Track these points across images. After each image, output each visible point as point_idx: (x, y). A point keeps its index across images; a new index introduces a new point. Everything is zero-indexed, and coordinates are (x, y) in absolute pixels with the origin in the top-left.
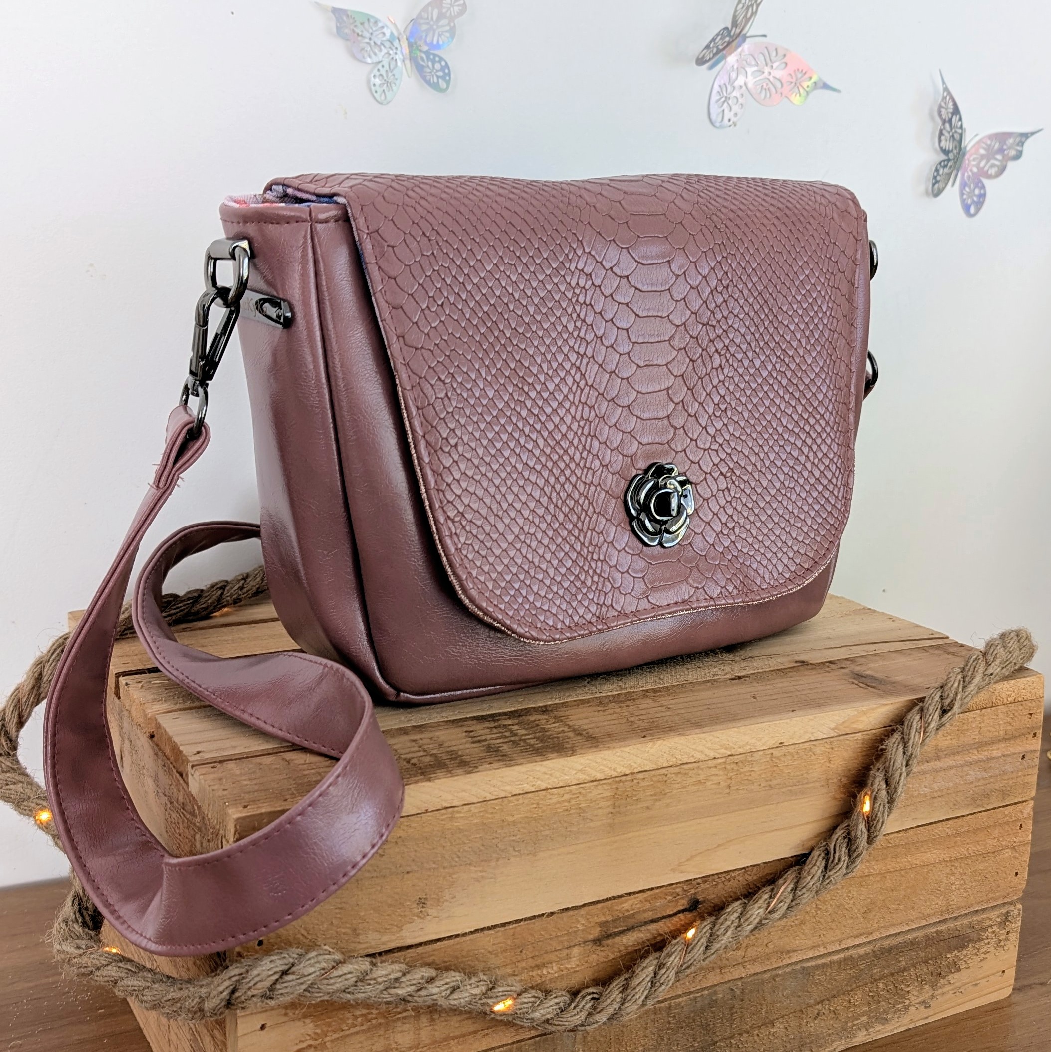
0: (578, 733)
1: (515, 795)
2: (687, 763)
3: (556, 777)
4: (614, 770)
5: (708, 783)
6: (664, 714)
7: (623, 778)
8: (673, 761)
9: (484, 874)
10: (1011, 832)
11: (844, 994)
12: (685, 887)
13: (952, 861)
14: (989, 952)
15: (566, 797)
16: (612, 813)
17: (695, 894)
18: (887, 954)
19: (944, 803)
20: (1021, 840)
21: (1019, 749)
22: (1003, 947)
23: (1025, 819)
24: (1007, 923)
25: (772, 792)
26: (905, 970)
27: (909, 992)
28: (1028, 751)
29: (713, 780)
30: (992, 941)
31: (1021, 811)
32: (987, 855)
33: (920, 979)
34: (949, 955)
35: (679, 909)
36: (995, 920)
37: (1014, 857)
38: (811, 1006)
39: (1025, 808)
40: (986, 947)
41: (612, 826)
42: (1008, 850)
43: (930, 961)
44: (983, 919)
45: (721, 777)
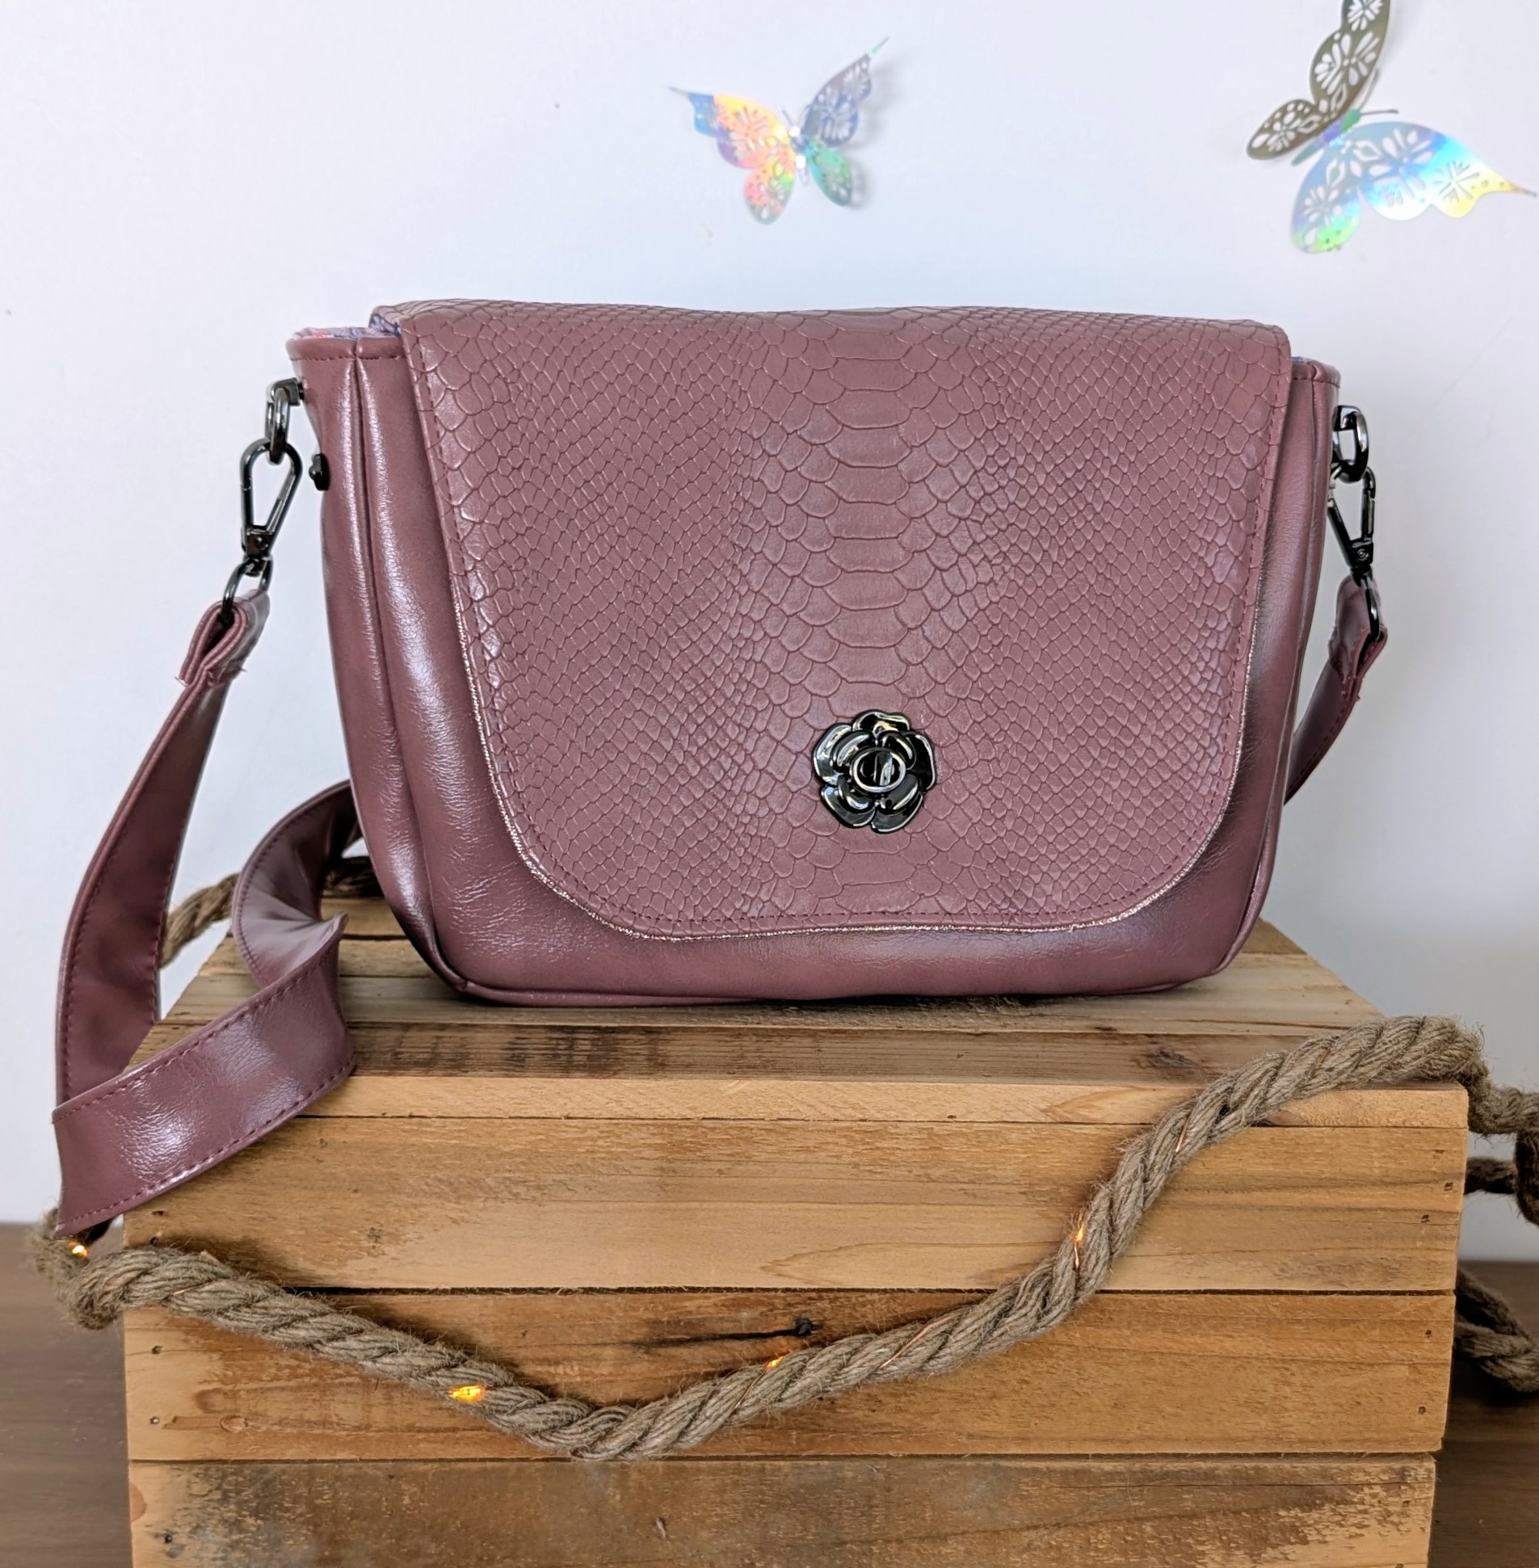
0: (653, 1058)
1: (516, 1117)
2: (788, 1119)
4: (670, 1109)
5: (822, 1154)
6: (800, 1055)
7: (681, 1123)
8: (765, 1112)
9: (465, 1215)
10: (1406, 1338)
11: (1076, 1526)
12: (789, 1299)
13: (1284, 1361)
14: (1367, 1526)
15: (589, 1133)
16: (662, 1169)
17: (805, 1311)
18: (1158, 1482)
19: (1260, 1264)
20: (1429, 1355)
21: (1414, 1204)
22: (1396, 1525)
23: (1438, 1322)
24: (1403, 1487)
25: (931, 1185)
26: (1194, 1516)
27: (1203, 1553)
28: (1434, 1211)
29: (832, 1151)
30: (1372, 1509)
31: (1427, 1308)
32: (1358, 1366)
33: (1224, 1538)
34: (1282, 1513)
35: (778, 1328)
36: (1377, 1476)
37: (1415, 1381)
38: (1014, 1530)
39: (1435, 1304)
40: (1359, 1516)
41: (662, 1186)
42: (1402, 1367)
43: (1244, 1514)
44: (1352, 1469)
45: (844, 1149)
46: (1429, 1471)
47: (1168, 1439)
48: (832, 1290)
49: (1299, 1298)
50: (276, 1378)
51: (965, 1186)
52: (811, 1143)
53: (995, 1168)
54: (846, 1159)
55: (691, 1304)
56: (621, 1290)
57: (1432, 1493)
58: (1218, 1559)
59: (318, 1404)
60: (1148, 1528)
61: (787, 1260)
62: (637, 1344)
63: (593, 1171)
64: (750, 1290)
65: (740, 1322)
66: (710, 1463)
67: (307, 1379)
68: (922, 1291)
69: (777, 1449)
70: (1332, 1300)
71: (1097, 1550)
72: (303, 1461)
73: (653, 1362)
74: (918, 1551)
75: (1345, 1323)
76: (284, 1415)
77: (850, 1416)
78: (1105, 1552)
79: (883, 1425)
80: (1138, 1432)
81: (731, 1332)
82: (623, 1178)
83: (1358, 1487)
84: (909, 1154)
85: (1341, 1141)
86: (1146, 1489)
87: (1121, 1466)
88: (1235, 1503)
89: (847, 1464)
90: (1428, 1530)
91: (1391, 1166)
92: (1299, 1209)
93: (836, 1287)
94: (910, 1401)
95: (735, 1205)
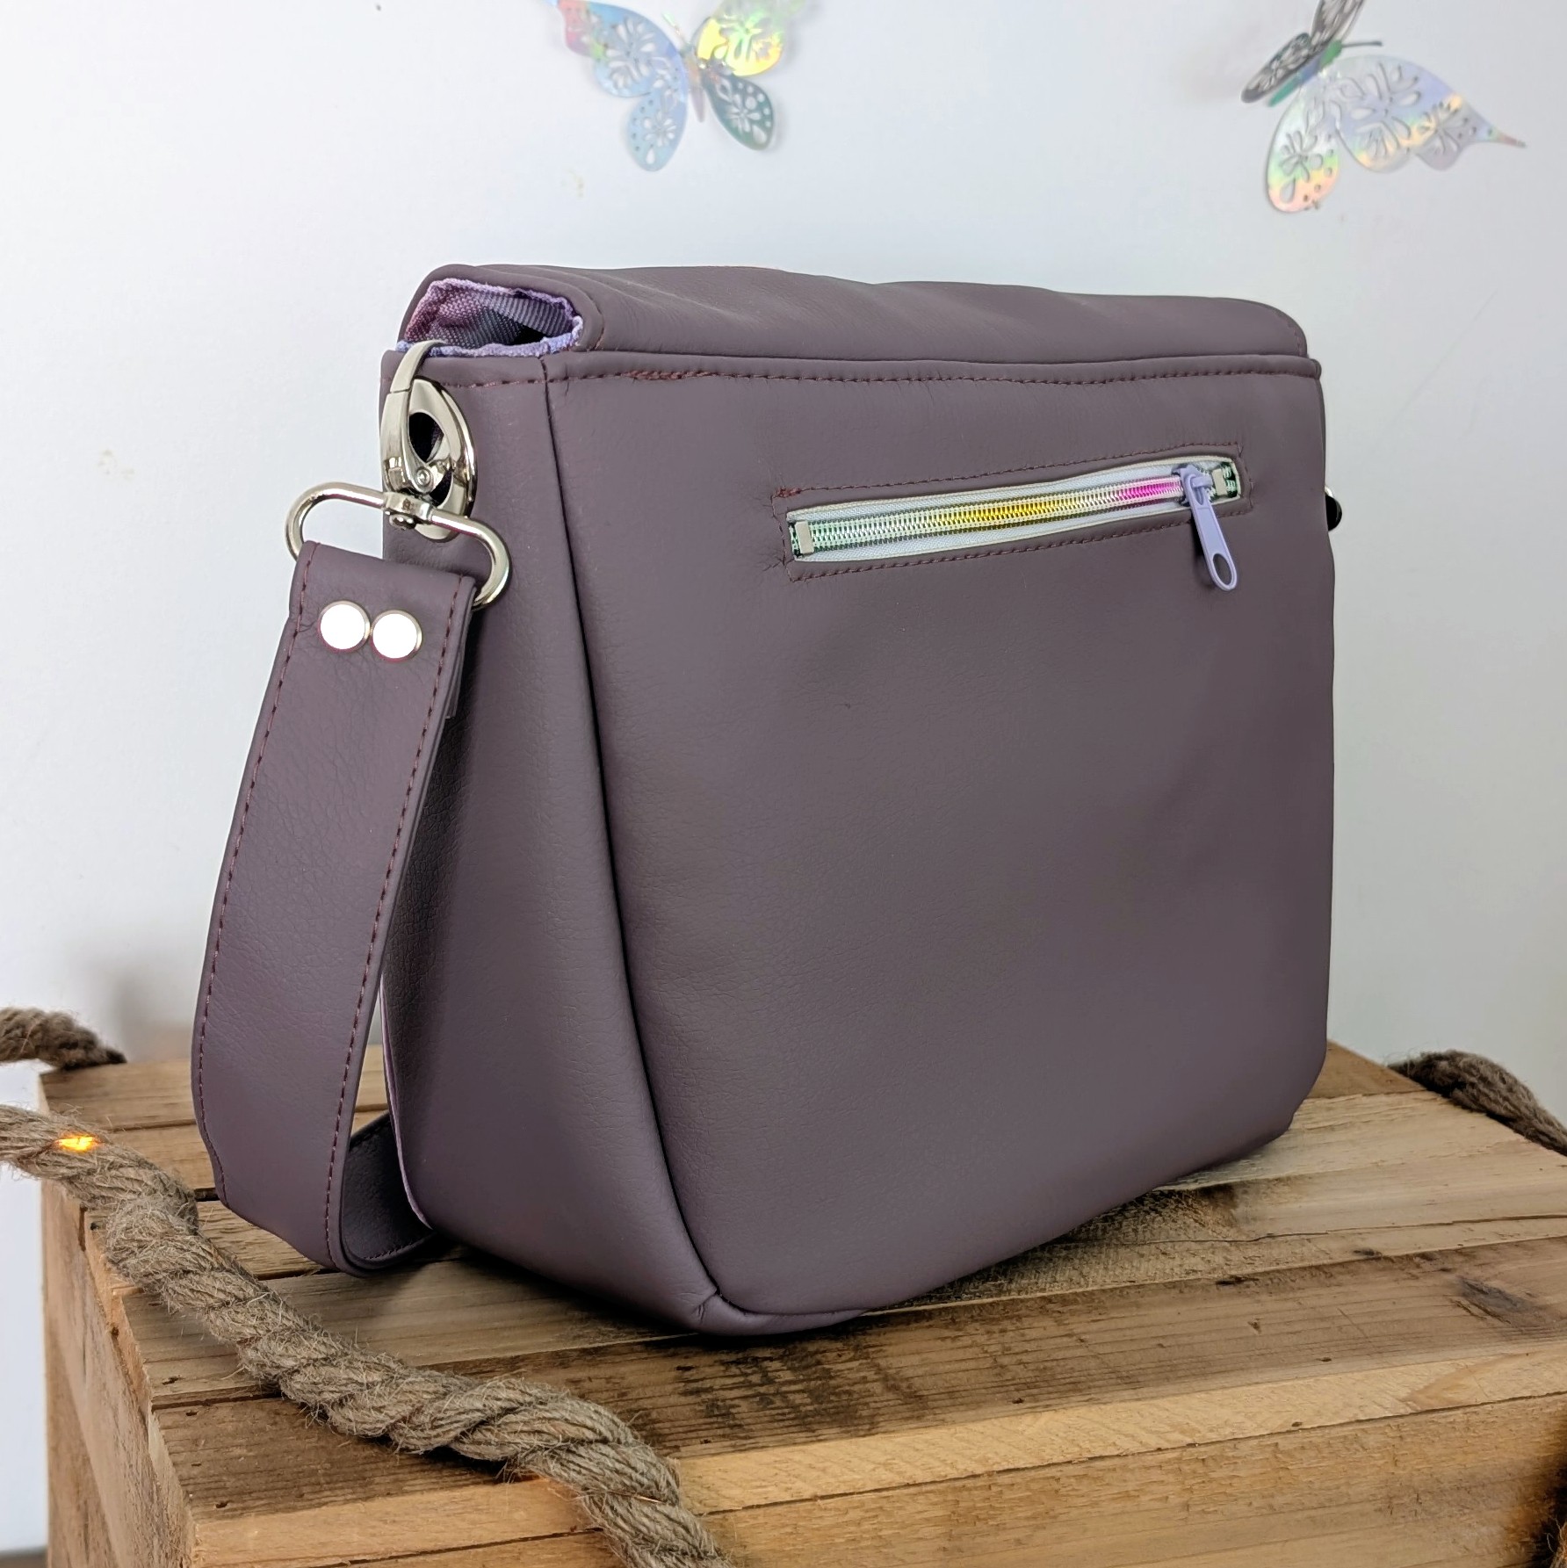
0: (891, 1384)
1: (752, 1507)
2: (1102, 1458)
3: (835, 1476)
4: (952, 1465)
5: (1145, 1498)
6: (1068, 1354)
7: (970, 1483)
8: (1072, 1452)
15: (850, 1514)
16: (945, 1549)
25: (1272, 1518)
45: (1170, 1487)
52: (1130, 1487)
53: (1348, 1484)
54: (1174, 1500)
84: (1248, 1481)
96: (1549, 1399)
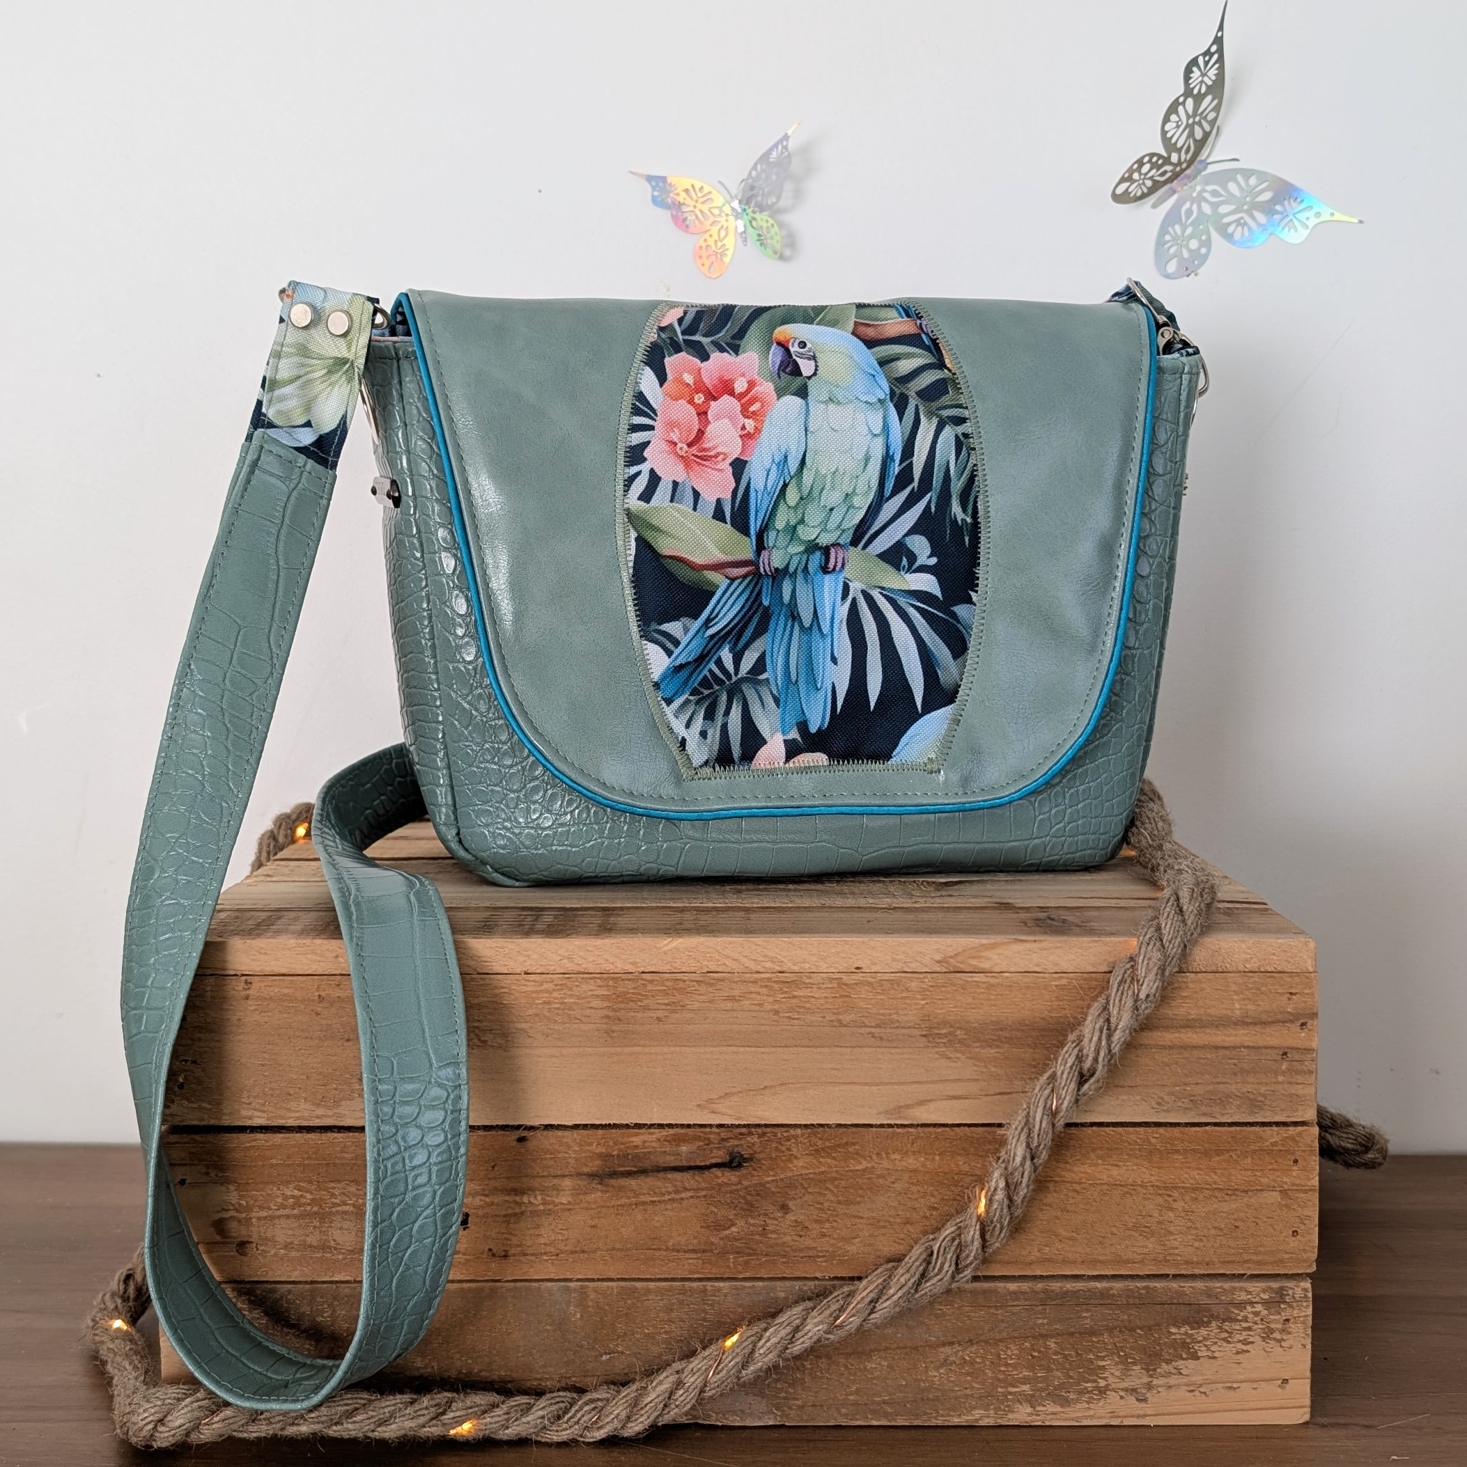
2: (715, 972)
3: (537, 961)
4: (612, 964)
5: (747, 1002)
7: (624, 976)
8: (696, 966)
10: (1275, 1167)
11: (987, 1342)
12: (722, 1135)
13: (1166, 1188)
14: (1252, 1343)
15: (546, 986)
16: (608, 1017)
17: (737, 1146)
18: (1059, 1302)
19: (1138, 1098)
20: (1298, 1182)
21: (1274, 1042)
22: (1279, 1341)
23: (1304, 1151)
24: (1282, 1306)
25: (843, 1030)
26: (1092, 1332)
27: (1103, 1368)
28: (1293, 1048)
29: (752, 999)
30: (1256, 1327)
31: (1292, 1138)
32: (1233, 1192)
33: (1122, 1354)
34: (1173, 1330)
35: (714, 1161)
36: (1258, 1295)
37: (1286, 1206)
38: (931, 1346)
39: (1300, 1134)
40: (1244, 1333)
41: (609, 1032)
42: (1274, 1193)
43: (1139, 1331)
44: (1235, 1288)
45: (765, 998)
46: (1305, 1290)
47: (1065, 1261)
48: (759, 1126)
49: (1176, 1130)
50: (283, 1207)
51: (873, 1030)
52: (736, 993)
53: (897, 1013)
54: (767, 1007)
55: (637, 1139)
56: (576, 1127)
57: (1310, 1311)
58: (1118, 1373)
59: (317, 1230)
60: (1052, 1344)
61: (720, 1098)
62: (592, 1176)
63: (549, 1020)
64: (689, 1126)
65: (681, 1155)
66: (658, 1284)
67: (308, 1208)
68: (839, 1126)
69: (715, 1272)
70: (1206, 1131)
71: (1006, 1365)
72: (306, 1282)
73: (606, 1192)
74: (846, 1367)
75: (1219, 1152)
76: (289, 1240)
77: (779, 1241)
78: (1014, 1367)
79: (809, 1249)
80: (1038, 1254)
81: (672, 1165)
82: (575, 1026)
83: (1241, 1305)
84: (822, 1001)
85: (1204, 985)
86: (1048, 1307)
87: (1025, 1286)
88: (1130, 1321)
89: (779, 1283)
90: (1309, 1346)
91: (1250, 1007)
92: (1171, 1048)
93: (763, 1122)
94: (833, 1227)
95: (672, 1049)
96: (1056, 975)
